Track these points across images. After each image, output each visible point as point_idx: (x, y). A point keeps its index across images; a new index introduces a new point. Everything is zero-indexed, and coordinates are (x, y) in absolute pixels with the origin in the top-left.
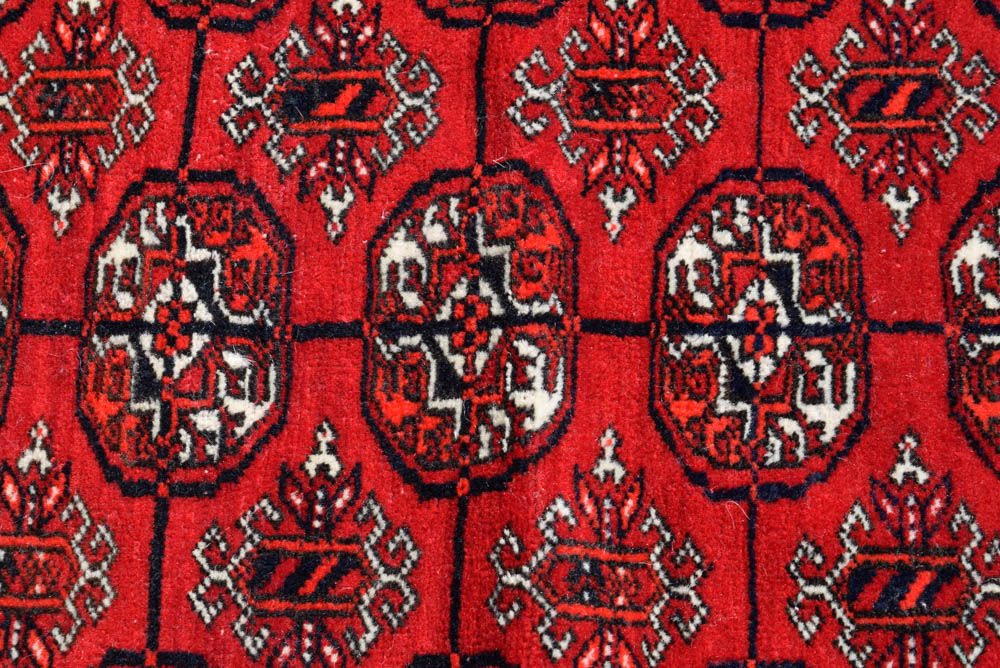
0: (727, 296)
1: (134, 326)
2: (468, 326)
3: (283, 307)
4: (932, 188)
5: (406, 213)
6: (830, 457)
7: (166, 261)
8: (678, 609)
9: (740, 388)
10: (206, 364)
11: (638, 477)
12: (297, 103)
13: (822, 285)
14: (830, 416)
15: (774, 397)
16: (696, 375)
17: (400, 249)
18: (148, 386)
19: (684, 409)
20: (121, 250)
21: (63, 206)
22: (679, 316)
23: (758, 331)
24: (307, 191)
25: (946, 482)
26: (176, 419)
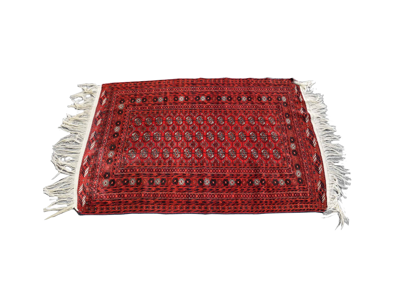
0: (209, 135)
1: (186, 136)
2: (199, 136)
3: (192, 135)
4: (217, 131)
5: (197, 132)
6: (213, 140)
7: (188, 134)
8: (207, 146)
9: (209, 138)
10: (189, 137)
11: (206, 141)
12: (192, 128)
13: (213, 134)
14: (213, 139)
15: (211, 138)
16: (208, 138)
17: (197, 133)
18: (187, 138)
19: (207, 139)
20: (186, 133)
21: (183, 132)
22: (207, 136)
23: (210, 136)
24: (193, 131)
25: (217, 141)
26: (188, 139)
